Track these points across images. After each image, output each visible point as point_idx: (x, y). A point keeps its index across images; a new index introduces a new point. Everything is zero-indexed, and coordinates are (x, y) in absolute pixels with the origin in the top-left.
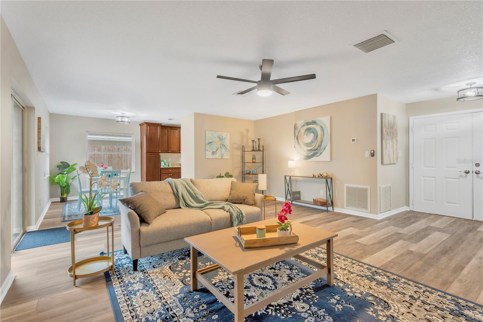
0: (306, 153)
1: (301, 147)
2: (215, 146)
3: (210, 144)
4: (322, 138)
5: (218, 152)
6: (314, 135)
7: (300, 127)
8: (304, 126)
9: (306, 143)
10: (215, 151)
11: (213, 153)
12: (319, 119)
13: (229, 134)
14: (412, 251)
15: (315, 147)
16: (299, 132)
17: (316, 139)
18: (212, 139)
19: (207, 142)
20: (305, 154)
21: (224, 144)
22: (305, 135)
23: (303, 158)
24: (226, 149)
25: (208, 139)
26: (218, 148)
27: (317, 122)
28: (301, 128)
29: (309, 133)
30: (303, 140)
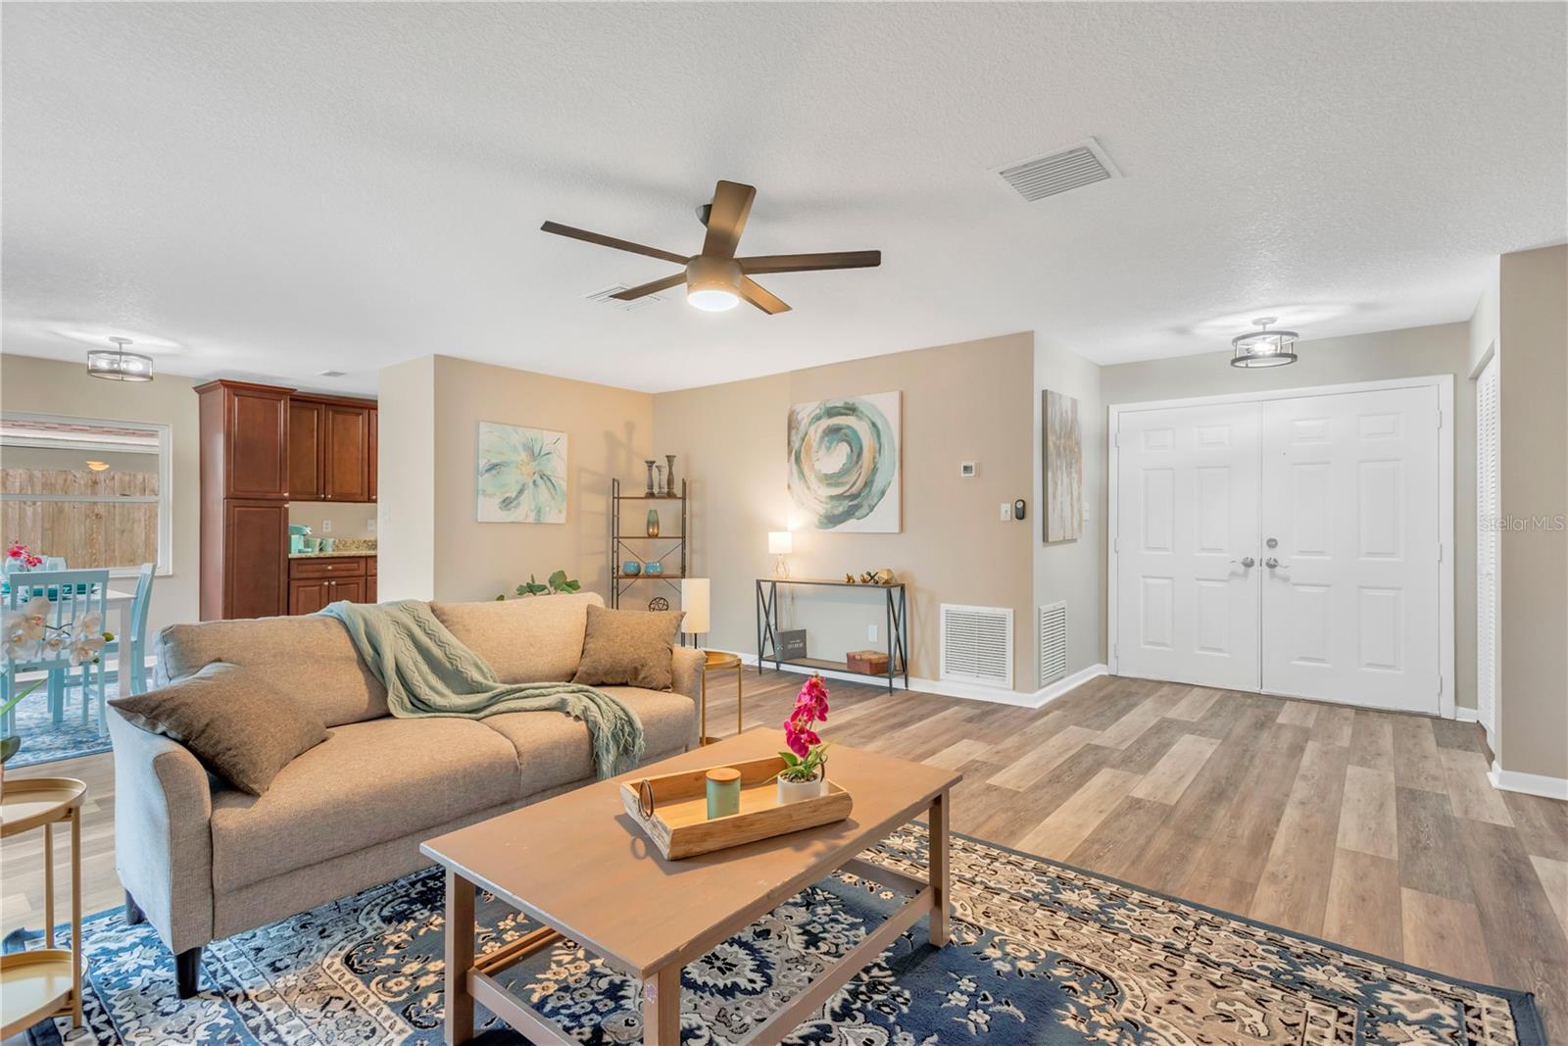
0: (824, 505)
1: (809, 488)
2: (512, 480)
3: (494, 472)
4: (874, 458)
5: (523, 498)
6: (852, 451)
7: (805, 422)
8: (818, 418)
9: (826, 475)
10: (514, 495)
11: (507, 503)
12: (865, 400)
13: (564, 438)
14: (1139, 801)
15: (854, 489)
16: (803, 440)
17: (857, 462)
18: (502, 453)
19: (483, 463)
20: (822, 509)
21: (548, 473)
22: (823, 446)
23: (817, 523)
24: (553, 492)
25: (488, 451)
26: (524, 485)
27: (862, 408)
28: (810, 424)
29: (835, 443)
30: (817, 466)
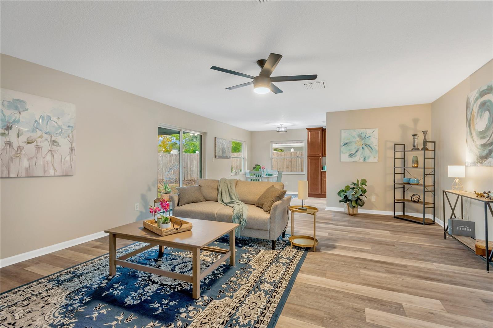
1: (473, 141)
2: (353, 148)
3: (346, 145)
5: (357, 154)
6: (490, 115)
7: (472, 103)
8: (477, 99)
9: (480, 132)
10: (354, 153)
11: (351, 155)
13: (377, 131)
16: (472, 112)
18: (349, 139)
19: (342, 143)
21: (369, 144)
22: (479, 115)
24: (371, 150)
25: (344, 139)
26: (358, 149)
28: (475, 102)
29: (483, 112)
30: (476, 128)
